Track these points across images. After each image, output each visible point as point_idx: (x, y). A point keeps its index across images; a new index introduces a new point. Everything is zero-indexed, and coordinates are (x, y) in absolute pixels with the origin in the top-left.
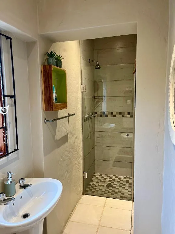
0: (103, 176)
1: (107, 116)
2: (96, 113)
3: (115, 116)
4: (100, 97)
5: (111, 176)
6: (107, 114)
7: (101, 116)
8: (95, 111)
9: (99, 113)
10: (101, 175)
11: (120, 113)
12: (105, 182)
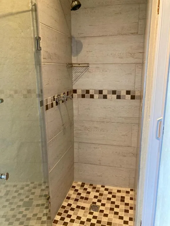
0: (85, 187)
1: (92, 96)
2: (75, 91)
3: (105, 97)
4: (81, 65)
5: (99, 186)
6: (93, 94)
7: (83, 96)
8: (74, 88)
9: (79, 92)
10: (83, 185)
11: (114, 92)
12: (87, 199)
